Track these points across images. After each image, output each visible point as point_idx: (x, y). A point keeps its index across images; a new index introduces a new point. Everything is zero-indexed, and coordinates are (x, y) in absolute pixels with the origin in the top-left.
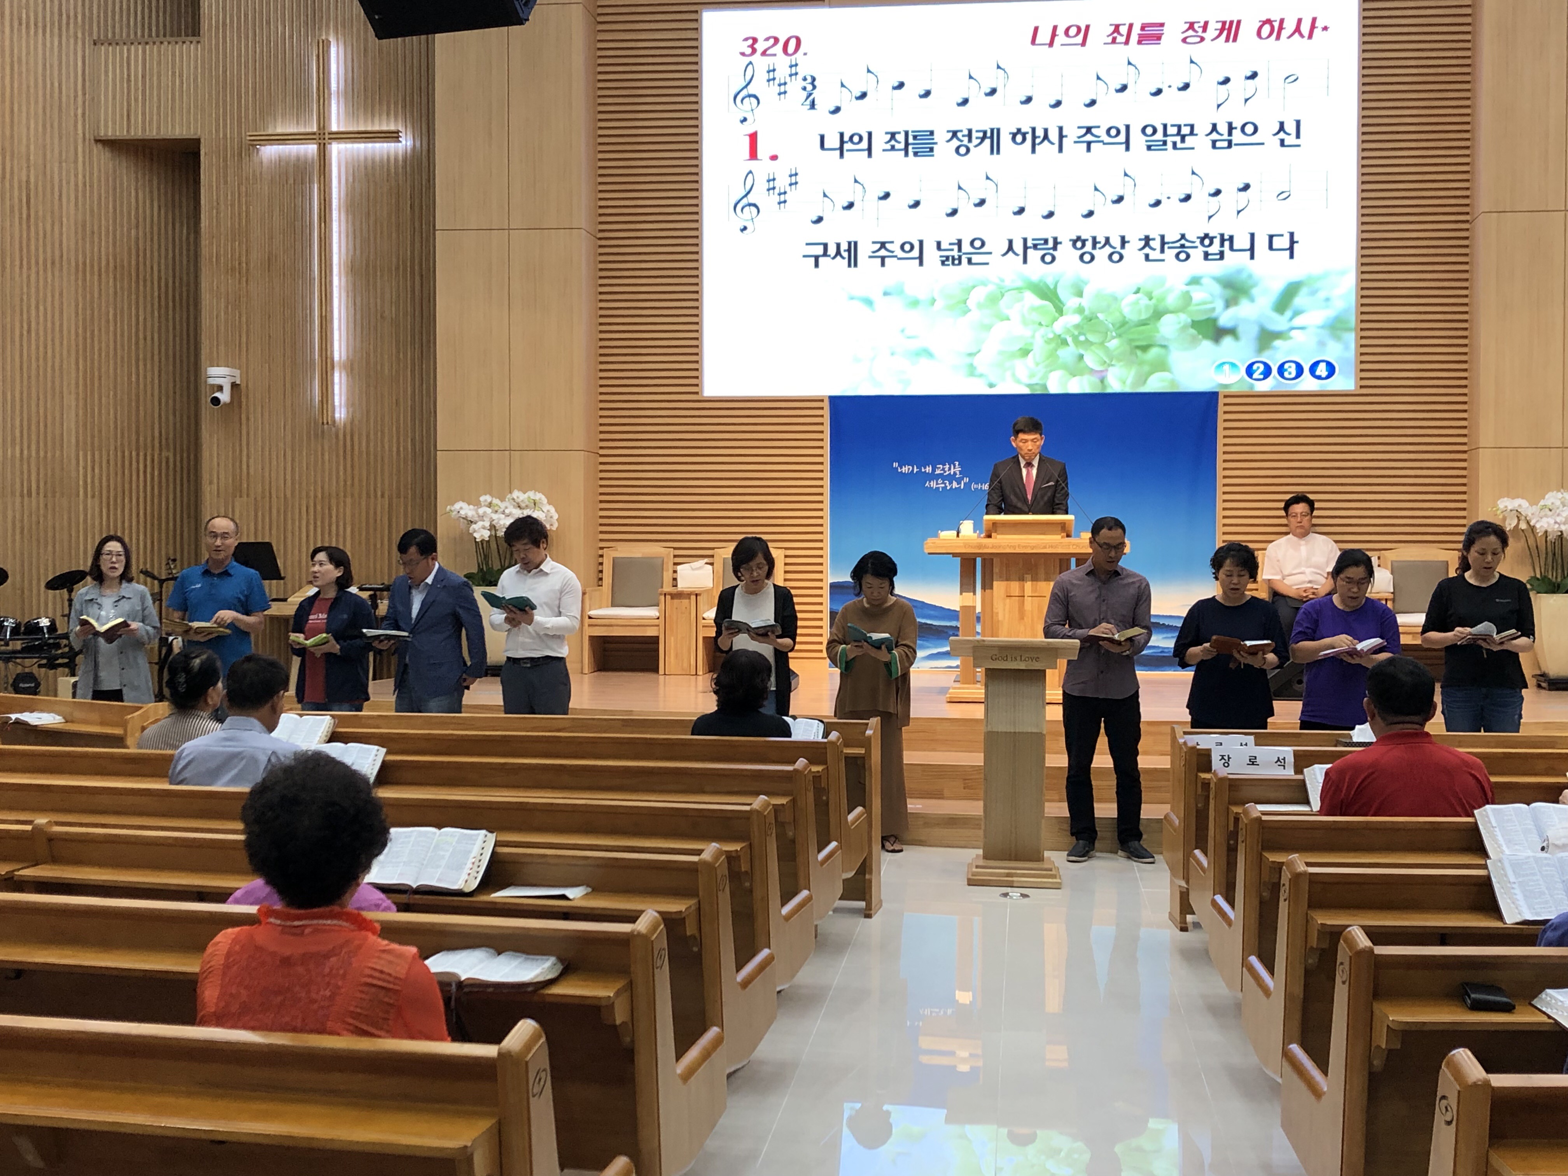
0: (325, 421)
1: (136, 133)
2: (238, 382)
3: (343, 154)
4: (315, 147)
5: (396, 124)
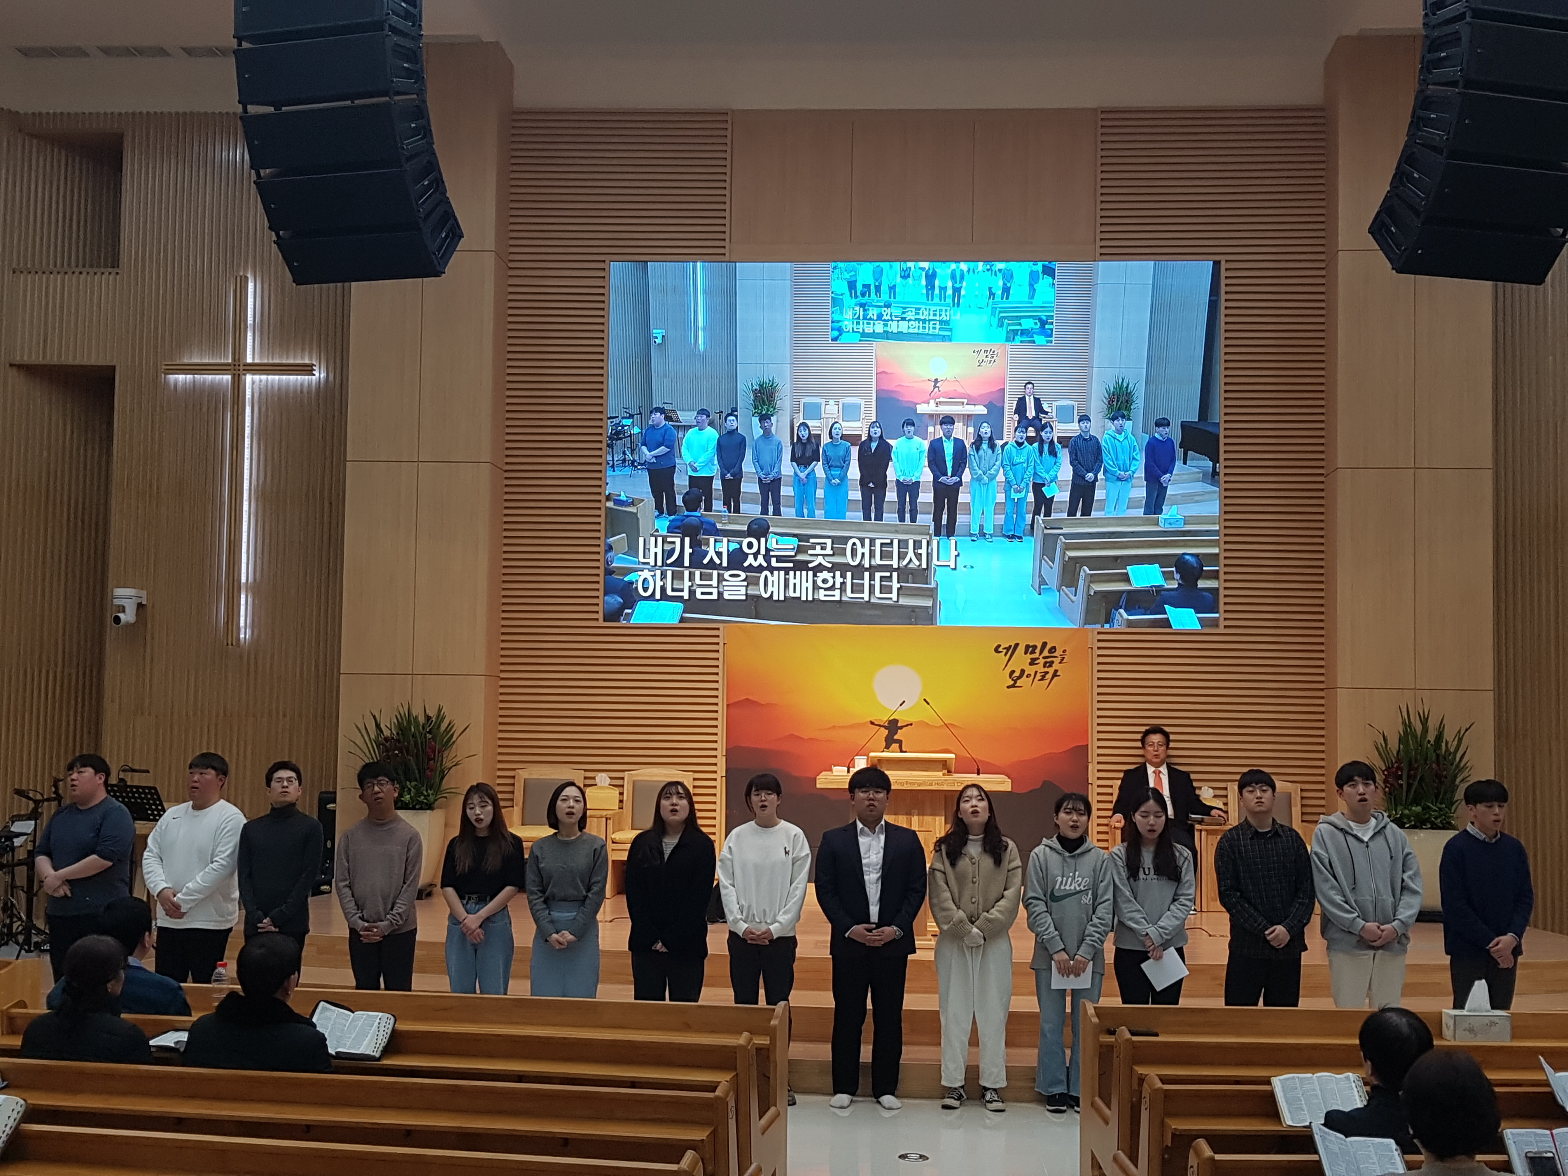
0: (230, 643)
1: (52, 358)
2: (144, 603)
3: (256, 386)
4: (229, 377)
5: (311, 358)
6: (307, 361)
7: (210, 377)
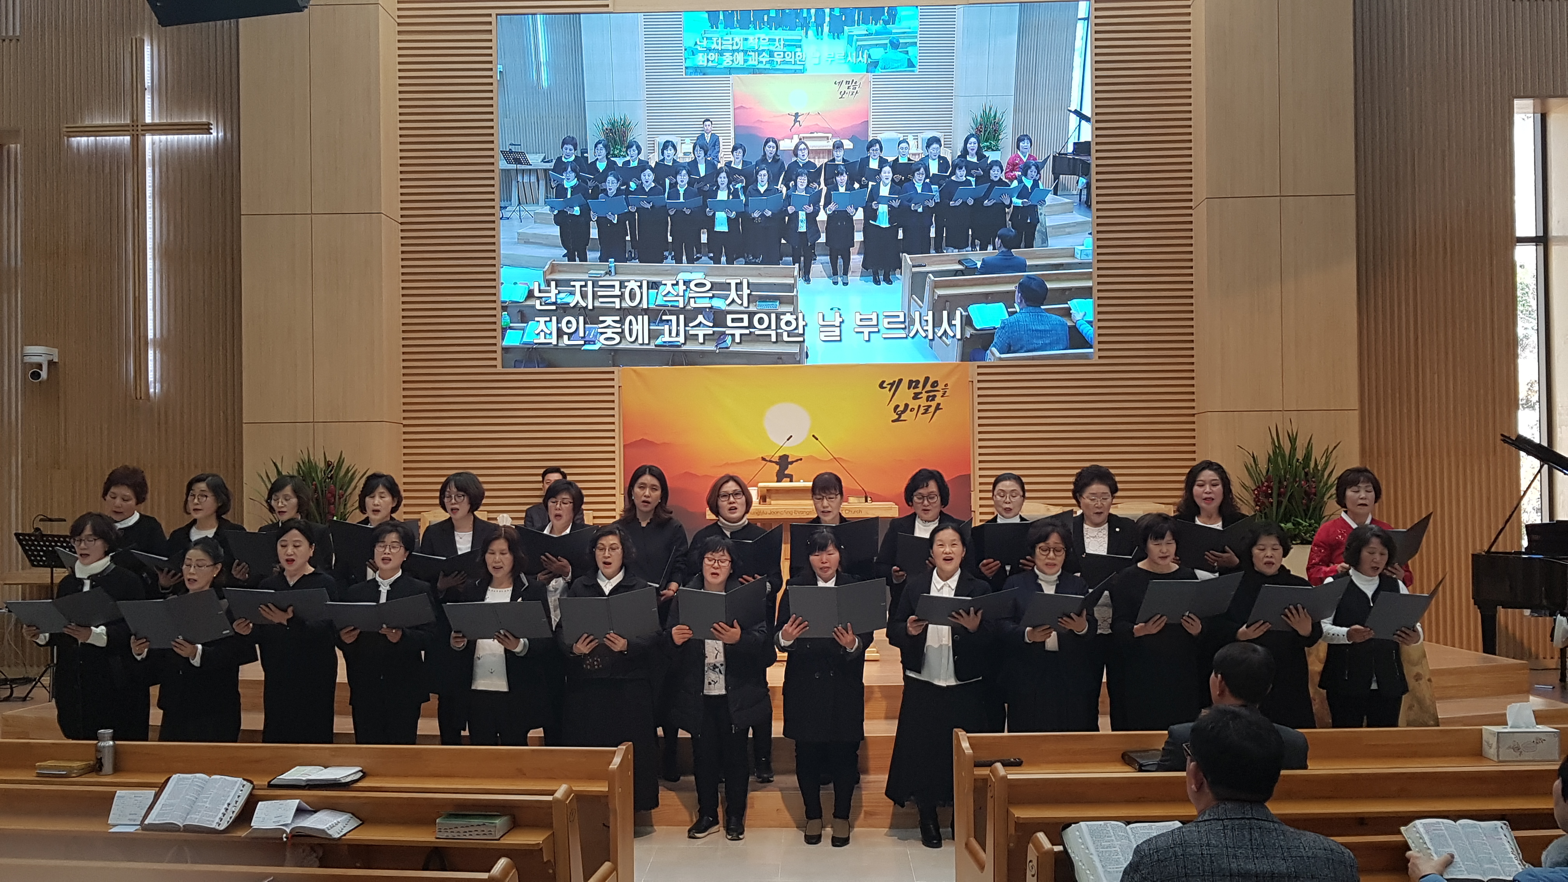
2: (56, 360)
3: (157, 145)
4: (128, 138)
5: (208, 116)
6: (204, 120)
7: (110, 139)
